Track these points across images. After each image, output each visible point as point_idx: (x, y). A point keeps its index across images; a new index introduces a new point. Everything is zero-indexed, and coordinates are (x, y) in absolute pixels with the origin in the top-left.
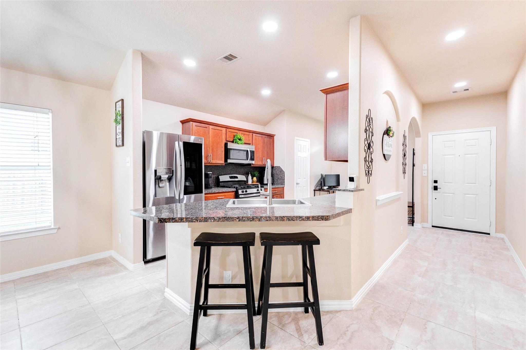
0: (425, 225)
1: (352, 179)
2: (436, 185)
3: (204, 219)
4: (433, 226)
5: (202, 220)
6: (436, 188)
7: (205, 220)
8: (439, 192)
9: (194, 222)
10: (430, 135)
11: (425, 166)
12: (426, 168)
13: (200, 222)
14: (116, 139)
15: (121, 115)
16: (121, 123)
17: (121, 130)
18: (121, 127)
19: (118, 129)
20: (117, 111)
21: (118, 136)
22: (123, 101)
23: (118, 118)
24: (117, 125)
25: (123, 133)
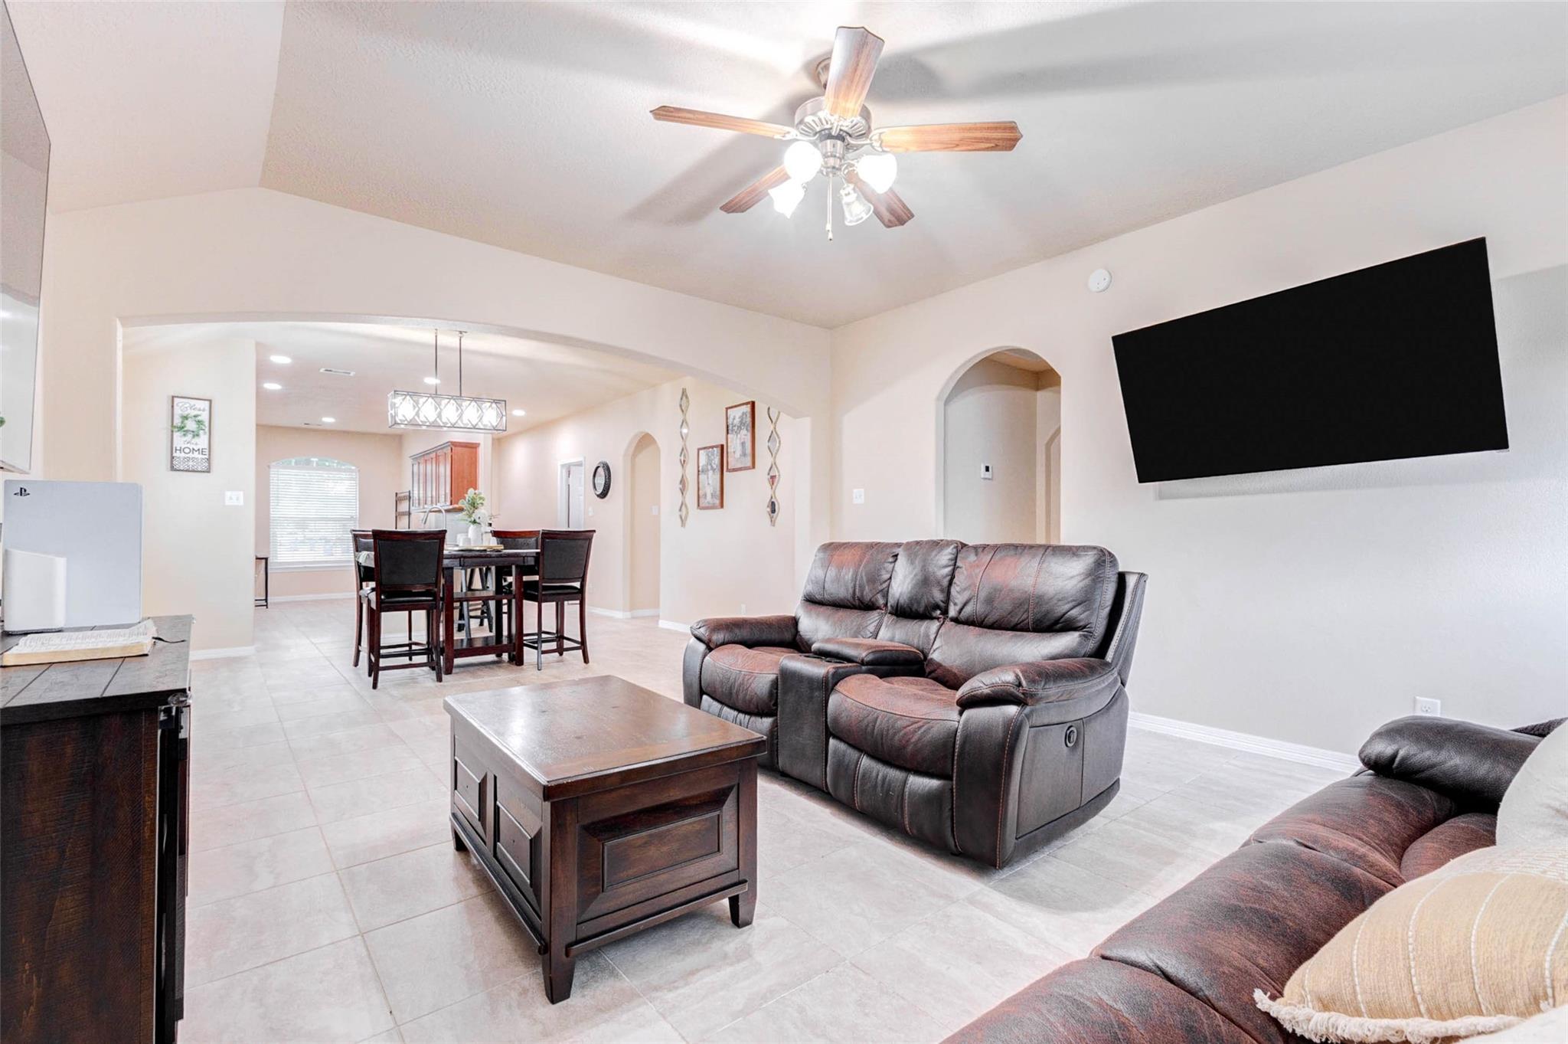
14: (173, 458)
15: (207, 424)
16: (207, 436)
17: (206, 446)
18: (202, 442)
19: (179, 440)
20: (178, 411)
21: (183, 455)
22: (210, 401)
23: (191, 425)
24: (177, 435)
25: (210, 451)
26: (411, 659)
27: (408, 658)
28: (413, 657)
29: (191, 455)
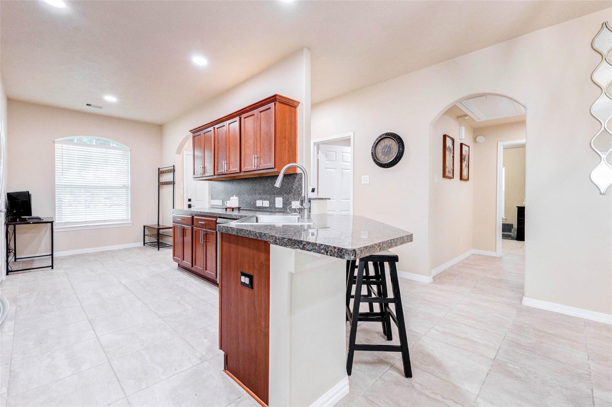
2: (190, 203)
3: (337, 252)
5: (334, 253)
7: (339, 253)
9: (323, 253)
13: (331, 255)
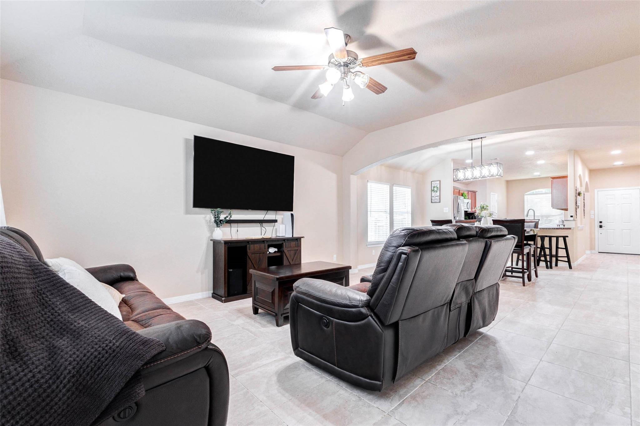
0: (593, 251)
1: (572, 216)
2: (601, 224)
4: (599, 252)
6: (601, 227)
8: (604, 229)
10: (596, 191)
11: (592, 212)
12: (593, 213)
14: (432, 199)
15: (439, 188)
16: (439, 192)
17: (439, 195)
18: (438, 194)
19: (433, 194)
20: (433, 185)
21: (434, 198)
22: (440, 181)
23: (435, 189)
24: (433, 192)
25: (440, 196)
26: (512, 274)
27: (511, 273)
28: (513, 273)
29: (436, 198)
